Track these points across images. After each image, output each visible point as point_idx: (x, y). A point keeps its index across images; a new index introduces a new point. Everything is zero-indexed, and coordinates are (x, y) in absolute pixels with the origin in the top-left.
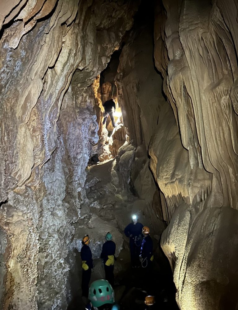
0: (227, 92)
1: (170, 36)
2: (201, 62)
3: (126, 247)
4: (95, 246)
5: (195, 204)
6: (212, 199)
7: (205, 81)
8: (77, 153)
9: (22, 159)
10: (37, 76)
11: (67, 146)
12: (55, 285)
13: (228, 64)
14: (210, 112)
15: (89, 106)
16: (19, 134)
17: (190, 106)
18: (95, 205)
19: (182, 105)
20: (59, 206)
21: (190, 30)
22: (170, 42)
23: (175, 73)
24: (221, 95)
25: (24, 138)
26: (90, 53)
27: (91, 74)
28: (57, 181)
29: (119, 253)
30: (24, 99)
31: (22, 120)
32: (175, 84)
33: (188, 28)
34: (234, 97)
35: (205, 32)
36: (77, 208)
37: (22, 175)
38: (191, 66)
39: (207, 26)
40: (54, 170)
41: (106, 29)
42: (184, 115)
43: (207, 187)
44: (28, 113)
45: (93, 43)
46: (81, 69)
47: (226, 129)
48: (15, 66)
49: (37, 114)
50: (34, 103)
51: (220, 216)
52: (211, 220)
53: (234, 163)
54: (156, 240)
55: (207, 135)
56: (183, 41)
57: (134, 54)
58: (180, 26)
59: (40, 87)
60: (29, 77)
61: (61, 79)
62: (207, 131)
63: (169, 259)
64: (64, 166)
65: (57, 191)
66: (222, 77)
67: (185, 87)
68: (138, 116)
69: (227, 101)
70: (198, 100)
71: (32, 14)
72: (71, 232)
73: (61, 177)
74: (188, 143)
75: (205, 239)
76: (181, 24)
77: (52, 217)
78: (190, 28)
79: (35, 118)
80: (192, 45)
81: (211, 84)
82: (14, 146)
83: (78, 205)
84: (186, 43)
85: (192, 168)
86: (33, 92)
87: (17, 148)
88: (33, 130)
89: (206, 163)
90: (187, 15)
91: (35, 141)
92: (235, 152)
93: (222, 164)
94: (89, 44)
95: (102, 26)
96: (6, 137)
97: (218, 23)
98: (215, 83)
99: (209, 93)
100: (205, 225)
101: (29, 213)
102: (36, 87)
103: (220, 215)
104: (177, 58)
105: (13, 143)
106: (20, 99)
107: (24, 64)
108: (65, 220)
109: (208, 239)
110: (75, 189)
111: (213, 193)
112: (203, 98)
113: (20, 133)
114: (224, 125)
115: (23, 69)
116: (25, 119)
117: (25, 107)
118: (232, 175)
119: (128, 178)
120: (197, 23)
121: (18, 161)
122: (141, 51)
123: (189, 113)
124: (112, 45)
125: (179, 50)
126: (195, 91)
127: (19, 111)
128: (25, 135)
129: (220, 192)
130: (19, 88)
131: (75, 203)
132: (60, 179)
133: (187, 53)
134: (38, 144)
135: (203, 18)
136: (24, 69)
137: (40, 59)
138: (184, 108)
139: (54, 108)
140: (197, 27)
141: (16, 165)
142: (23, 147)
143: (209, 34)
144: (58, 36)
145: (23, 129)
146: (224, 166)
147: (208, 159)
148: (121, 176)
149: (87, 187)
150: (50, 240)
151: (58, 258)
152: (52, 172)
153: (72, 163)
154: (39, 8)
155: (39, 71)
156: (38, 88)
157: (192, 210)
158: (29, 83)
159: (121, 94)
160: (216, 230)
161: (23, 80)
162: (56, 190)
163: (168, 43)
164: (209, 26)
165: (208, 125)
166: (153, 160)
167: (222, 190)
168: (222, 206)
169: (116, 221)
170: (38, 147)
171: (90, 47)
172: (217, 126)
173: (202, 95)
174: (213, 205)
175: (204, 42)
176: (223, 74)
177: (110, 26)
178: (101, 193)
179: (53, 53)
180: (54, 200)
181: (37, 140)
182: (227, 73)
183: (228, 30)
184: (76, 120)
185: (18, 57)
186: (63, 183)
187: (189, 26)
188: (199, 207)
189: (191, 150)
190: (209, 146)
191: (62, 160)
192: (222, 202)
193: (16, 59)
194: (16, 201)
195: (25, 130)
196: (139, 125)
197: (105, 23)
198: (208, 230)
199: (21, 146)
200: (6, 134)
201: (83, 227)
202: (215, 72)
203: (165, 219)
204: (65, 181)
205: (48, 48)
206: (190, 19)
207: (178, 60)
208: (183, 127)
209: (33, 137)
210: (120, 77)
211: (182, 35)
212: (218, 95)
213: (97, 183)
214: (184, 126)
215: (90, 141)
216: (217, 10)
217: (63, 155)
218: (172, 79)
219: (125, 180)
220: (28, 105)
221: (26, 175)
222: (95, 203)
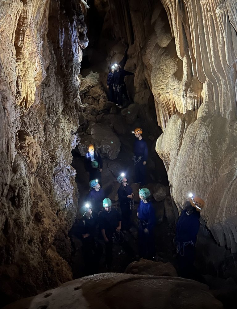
3: (123, 149)
5: (188, 113)
8: (68, 61)
12: (66, 188)
17: (185, 12)
24: (217, 3)
29: (117, 155)
34: (230, 7)
43: (200, 97)
64: (58, 78)
73: (57, 90)
89: (200, 75)
92: (228, 63)
93: (215, 75)
103: (211, 124)
110: (71, 100)
118: (224, 86)
123: (184, 21)
129: (212, 101)
146: (217, 78)
147: (201, 71)
150: (56, 151)
152: (48, 87)
157: (186, 119)
162: (54, 104)
168: (214, 115)
169: (112, 126)
178: (95, 98)
180: (54, 113)
186: (60, 96)
188: (192, 115)
190: (204, 57)
191: (55, 72)
192: (213, 111)
194: (23, 123)
196: (129, 22)
203: (159, 124)
204: (61, 93)
212: (213, 3)
215: (79, 45)
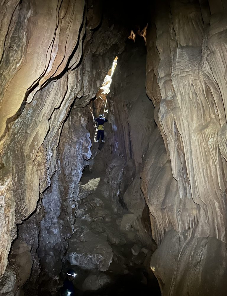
0: (214, 135)
1: (163, 77)
2: (191, 105)
3: (115, 260)
4: (86, 259)
5: (183, 232)
6: (199, 229)
7: (194, 122)
8: (71, 170)
9: (29, 195)
10: (45, 118)
11: (63, 165)
13: (215, 109)
14: (198, 151)
15: (83, 124)
16: (26, 172)
17: (180, 141)
18: (86, 218)
19: (173, 140)
20: (54, 224)
21: (182, 76)
22: (163, 83)
23: (167, 112)
24: (209, 137)
25: (31, 175)
26: (87, 81)
27: (87, 97)
28: (54, 201)
29: (108, 266)
30: (32, 139)
31: (29, 157)
32: (167, 121)
33: (180, 74)
34: (221, 141)
35: (195, 80)
36: (71, 225)
37: (29, 210)
38: (182, 108)
39: (197, 74)
40: (51, 191)
41: (101, 55)
42: (175, 150)
43: (195, 217)
44: (35, 152)
45: (90, 71)
46: (79, 97)
47: (213, 167)
48: (27, 115)
49: (43, 150)
50: (41, 142)
51: (206, 247)
52: (198, 250)
53: (220, 198)
54: (144, 253)
55: (196, 170)
56: (175, 85)
57: (125, 76)
58: (173, 71)
59: (47, 128)
60: (37, 120)
61: (63, 112)
62: (196, 167)
63: (158, 279)
64: (60, 185)
65: (53, 209)
66: (210, 120)
67: (175, 124)
68: (128, 133)
69: (215, 143)
70: (188, 139)
71: (47, 77)
72: (65, 247)
73: (58, 197)
74: (178, 175)
75: (193, 268)
76: (173, 70)
77: (49, 235)
78: (182, 75)
79: (41, 154)
80: (183, 90)
81: (199, 125)
82: (23, 184)
83: (72, 221)
84: (178, 88)
85: (181, 198)
86: (40, 132)
87: (25, 185)
88: (38, 164)
89: (194, 196)
90: (179, 62)
91: (39, 174)
92: (221, 189)
93: (208, 197)
94: (86, 72)
95: (98, 53)
96: (17, 177)
97: (207, 74)
98: (203, 125)
99: (198, 134)
100: (193, 254)
101: (31, 240)
102: (44, 128)
103: (206, 245)
104: (169, 98)
105: (22, 182)
106: (28, 139)
107: (35, 110)
108: (60, 238)
109: (196, 269)
110: (69, 206)
111: (200, 224)
112: (192, 137)
113: (28, 171)
114: (211, 163)
115: (33, 115)
116: (32, 156)
117: (32, 146)
118: (218, 209)
119: (117, 190)
120: (188, 70)
121: (25, 198)
122: (132, 73)
123: (178, 147)
124: (106, 70)
125: (171, 91)
126: (185, 130)
127: (27, 150)
128: (32, 172)
129: (207, 222)
130: (28, 131)
131: (70, 220)
132: (57, 199)
133: (178, 96)
134: (42, 177)
135: (194, 67)
136: (35, 114)
137: (47, 103)
138: (175, 143)
139: (55, 138)
140: (188, 75)
141: (24, 202)
142: (30, 184)
143: (198, 81)
144: (63, 81)
145: (31, 166)
146: (210, 200)
147: (196, 192)
148: (111, 188)
149: (79, 199)
151: (54, 275)
152: (50, 193)
153: (67, 182)
154: (54, 72)
155: (46, 113)
156: (45, 128)
157: (181, 237)
158: (37, 125)
159: (112, 111)
160: (203, 260)
161: (32, 124)
163: (161, 84)
164: (199, 75)
165: (196, 161)
166: (143, 182)
167: (208, 221)
168: (209, 236)
169: (106, 234)
170: (42, 180)
171: (87, 75)
172: (205, 164)
173: (192, 134)
174: (200, 235)
175: (194, 87)
176: (211, 118)
177: (104, 52)
178: (92, 205)
179: (59, 96)
180: (51, 219)
181: (41, 173)
182: (214, 118)
183: (216, 82)
184: (72, 139)
185: (30, 107)
186: (59, 202)
187: (181, 72)
188: (188, 234)
189: (180, 181)
190: (198, 180)
191: (58, 179)
192: (208, 232)
193: (28, 109)
195: (32, 167)
196: (129, 141)
197: (100, 50)
198: (196, 259)
199: (29, 183)
200: (16, 175)
201: (76, 241)
202: (204, 115)
203: (154, 238)
204: (61, 200)
205: (55, 92)
206: (182, 66)
207: (170, 100)
208: (173, 161)
209: (38, 171)
210: (112, 96)
211: (174, 80)
212: (206, 137)
213: (88, 195)
214: (174, 159)
215: (83, 157)
216: (206, 64)
217: (59, 175)
218: (164, 117)
219: (114, 193)
220: (36, 143)
221: (32, 209)
222: (86, 215)
